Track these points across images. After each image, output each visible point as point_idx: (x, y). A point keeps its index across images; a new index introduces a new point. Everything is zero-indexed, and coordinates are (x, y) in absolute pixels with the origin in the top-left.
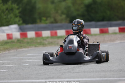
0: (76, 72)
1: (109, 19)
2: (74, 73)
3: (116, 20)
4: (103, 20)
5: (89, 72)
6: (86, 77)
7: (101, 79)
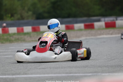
0: (42, 68)
1: (75, 16)
2: (40, 69)
3: (81, 17)
4: (69, 16)
5: (55, 68)
6: (52, 73)
7: (67, 75)
